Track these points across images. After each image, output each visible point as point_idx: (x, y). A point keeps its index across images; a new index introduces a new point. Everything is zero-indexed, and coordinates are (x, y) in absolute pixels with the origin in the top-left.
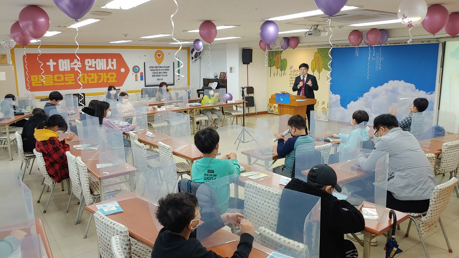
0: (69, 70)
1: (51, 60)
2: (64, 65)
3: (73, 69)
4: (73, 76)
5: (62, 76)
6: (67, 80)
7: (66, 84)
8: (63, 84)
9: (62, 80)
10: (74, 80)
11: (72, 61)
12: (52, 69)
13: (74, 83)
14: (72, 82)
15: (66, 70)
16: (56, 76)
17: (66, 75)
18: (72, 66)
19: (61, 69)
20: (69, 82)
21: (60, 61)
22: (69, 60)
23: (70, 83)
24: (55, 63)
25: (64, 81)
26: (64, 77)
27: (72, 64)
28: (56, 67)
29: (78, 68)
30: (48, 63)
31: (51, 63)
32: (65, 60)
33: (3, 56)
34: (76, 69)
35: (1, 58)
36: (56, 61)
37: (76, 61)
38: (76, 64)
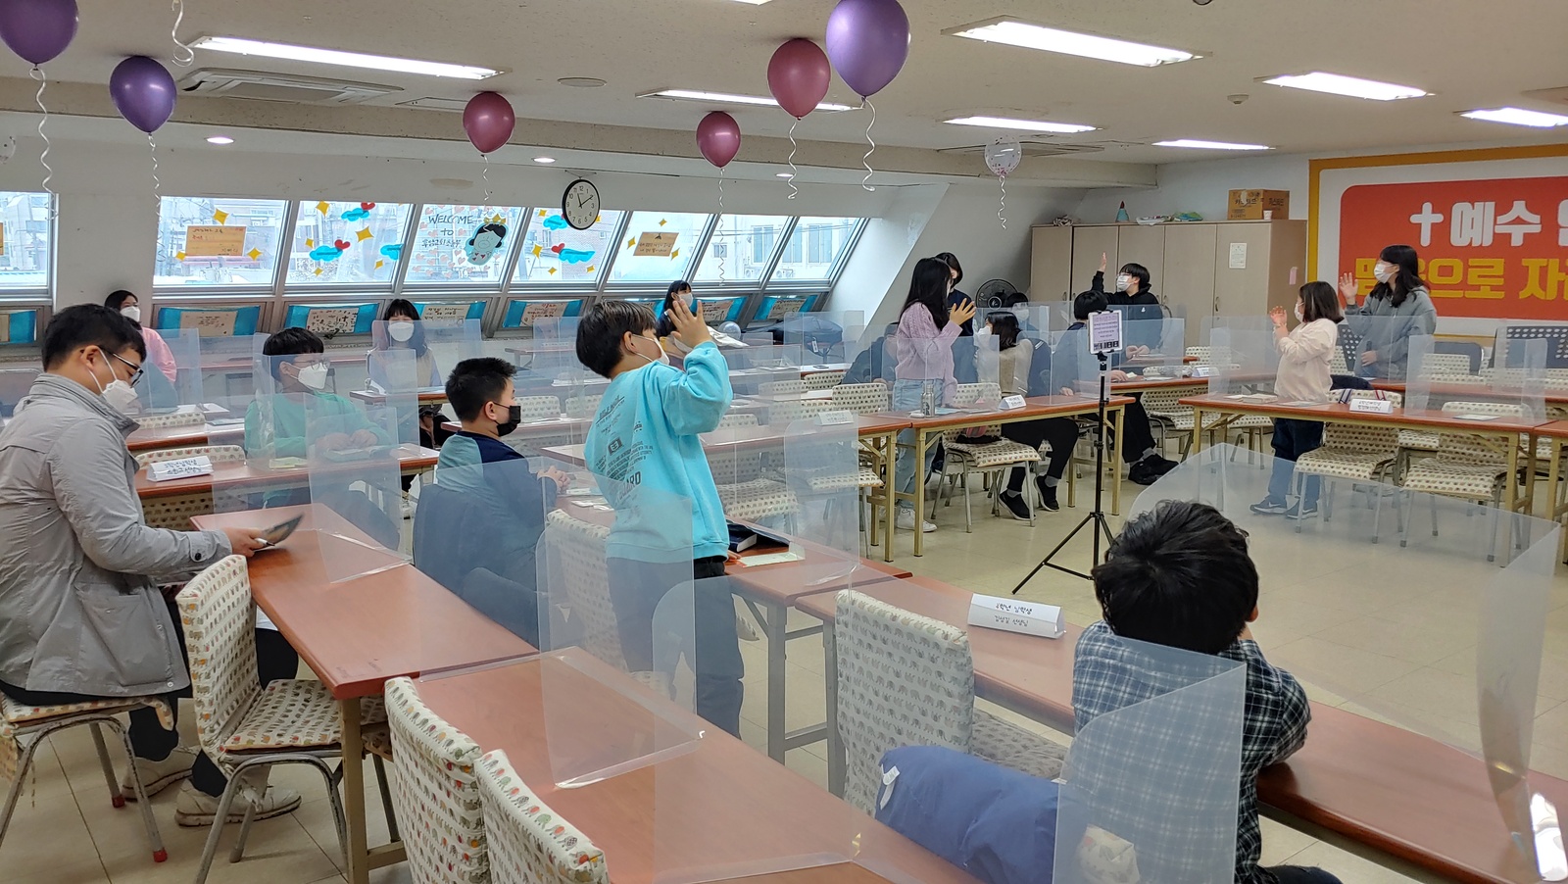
0: (1488, 241)
1: (1427, 207)
2: (1473, 224)
3: (1502, 240)
4: (1498, 265)
5: (1457, 264)
6: (1473, 280)
7: (1470, 294)
8: (1458, 294)
9: (1457, 278)
10: (1501, 282)
11: (1502, 209)
12: (1425, 239)
13: (1501, 295)
14: (1494, 288)
15: (1476, 243)
17: (1472, 262)
18: (1500, 230)
19: (1457, 239)
20: (1479, 290)
21: (1460, 209)
22: (1491, 206)
23: (1486, 293)
24: (1439, 218)
25: (1464, 285)
26: (1467, 267)
27: (1501, 219)
28: (1441, 231)
29: (1526, 236)
30: (1414, 219)
31: (1426, 218)
32: (1476, 204)
33: (1256, 194)
34: (1517, 241)
35: (1245, 203)
36: (1444, 207)
37: (1519, 208)
38: (1519, 221)
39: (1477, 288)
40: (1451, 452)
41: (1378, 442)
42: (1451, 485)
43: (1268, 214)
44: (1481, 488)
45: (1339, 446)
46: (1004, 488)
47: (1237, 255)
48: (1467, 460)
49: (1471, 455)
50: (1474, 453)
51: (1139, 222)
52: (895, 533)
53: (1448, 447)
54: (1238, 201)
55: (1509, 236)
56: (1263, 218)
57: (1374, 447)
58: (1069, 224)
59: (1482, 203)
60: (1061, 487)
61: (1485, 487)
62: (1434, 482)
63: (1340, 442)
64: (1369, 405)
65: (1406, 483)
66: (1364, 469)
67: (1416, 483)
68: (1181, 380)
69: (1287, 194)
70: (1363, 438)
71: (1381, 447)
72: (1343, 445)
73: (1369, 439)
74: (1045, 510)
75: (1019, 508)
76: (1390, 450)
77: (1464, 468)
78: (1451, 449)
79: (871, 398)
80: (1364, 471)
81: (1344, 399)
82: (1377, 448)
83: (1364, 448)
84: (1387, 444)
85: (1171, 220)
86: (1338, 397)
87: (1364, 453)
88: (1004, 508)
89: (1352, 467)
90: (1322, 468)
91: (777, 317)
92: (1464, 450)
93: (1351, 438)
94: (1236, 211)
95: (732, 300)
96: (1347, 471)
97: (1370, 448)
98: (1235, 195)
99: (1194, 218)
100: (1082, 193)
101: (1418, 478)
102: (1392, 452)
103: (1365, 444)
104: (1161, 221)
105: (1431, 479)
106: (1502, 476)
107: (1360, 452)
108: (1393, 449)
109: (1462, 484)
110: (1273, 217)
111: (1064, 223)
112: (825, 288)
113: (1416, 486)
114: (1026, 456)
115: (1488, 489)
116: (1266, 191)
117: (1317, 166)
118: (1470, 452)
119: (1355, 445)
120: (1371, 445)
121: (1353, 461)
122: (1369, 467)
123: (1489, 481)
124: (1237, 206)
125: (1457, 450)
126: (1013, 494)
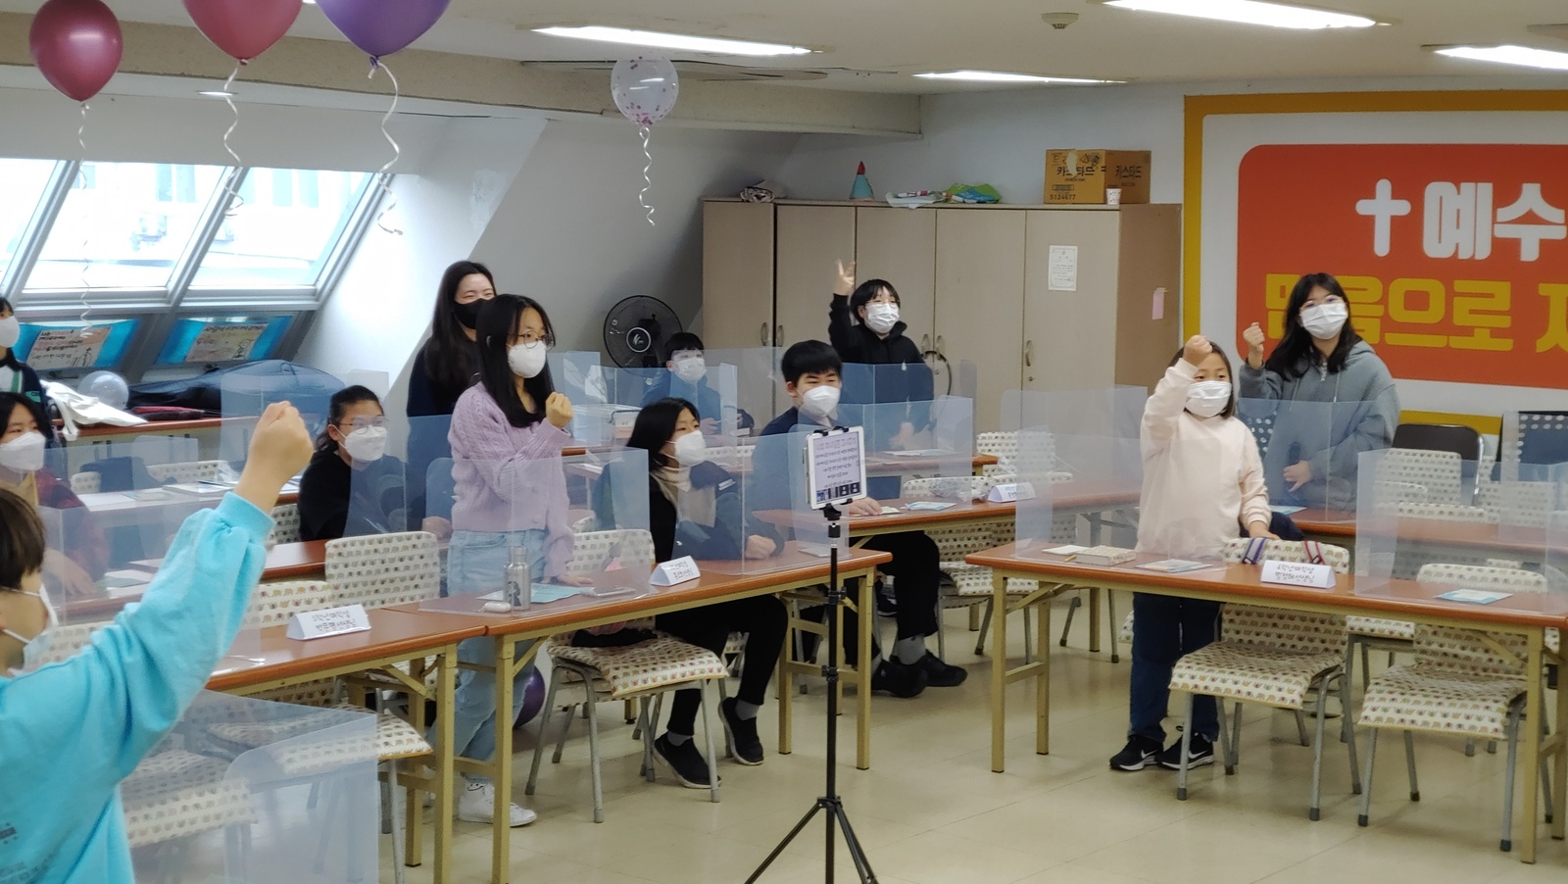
0: (1483, 252)
1: (1384, 187)
2: (1459, 220)
3: (1505, 249)
4: (1501, 293)
5: (1434, 288)
6: (1461, 318)
7: (1458, 342)
8: (1437, 341)
9: (1434, 314)
10: (1505, 322)
11: (1505, 196)
12: (1382, 245)
13: (1506, 345)
14: (1496, 333)
15: (1464, 255)
16: (1401, 286)
17: (1460, 285)
18: (1505, 232)
19: (1435, 246)
20: (1472, 335)
21: (1437, 192)
22: (1486, 190)
23: (1481, 341)
24: (1403, 208)
25: (1446, 327)
26: (1450, 295)
27: (1505, 213)
28: (1407, 230)
29: (1545, 245)
30: (1363, 207)
31: (1382, 207)
32: (1464, 186)
33: (1090, 159)
34: (1530, 253)
35: (1073, 172)
36: (1410, 189)
37: (1531, 196)
38: (1530, 218)
39: (1467, 331)
40: (1434, 653)
41: (1312, 634)
42: (1438, 718)
43: (1114, 195)
44: (1486, 723)
45: (1246, 638)
46: (662, 729)
47: (1062, 267)
48: (1463, 667)
49: (1468, 658)
50: (1473, 655)
51: (892, 201)
52: (455, 832)
53: (1429, 644)
54: (1062, 170)
55: (1515, 244)
56: (1105, 202)
57: (1305, 643)
58: (767, 199)
59: (1473, 184)
60: (766, 718)
61: (1493, 720)
62: (1410, 712)
63: (1248, 633)
64: (1294, 573)
65: (1364, 714)
66: (1292, 686)
67: (1379, 713)
68: (971, 508)
69: (1146, 157)
70: (1286, 627)
71: (1317, 643)
72: (1252, 637)
73: (1296, 628)
74: (738, 762)
75: (689, 766)
76: (1332, 647)
77: (1458, 685)
78: (1435, 647)
79: (406, 562)
80: (1291, 691)
81: (1251, 555)
82: (1311, 645)
83: (1289, 643)
84: (1327, 637)
85: (947, 200)
86: (1242, 551)
87: (1289, 654)
88: (662, 766)
89: (1269, 682)
90: (1218, 684)
91: (208, 359)
92: (1457, 650)
93: (1265, 625)
94: (1058, 187)
95: (108, 327)
96: (1261, 690)
97: (1300, 645)
98: (1056, 158)
99: (987, 199)
100: (788, 143)
101: (1382, 704)
102: (1337, 651)
103: (1290, 637)
104: (929, 201)
105: (1405, 706)
106: (1518, 700)
107: (1280, 653)
108: (1338, 646)
109: (1456, 716)
110: (1121, 202)
111: (759, 198)
112: (307, 304)
113: (1379, 719)
114: (702, 672)
115: (1498, 725)
116: (1109, 153)
117: (1199, 107)
118: (1467, 653)
119: (1273, 638)
120: (1301, 639)
121: (1272, 671)
122: (1298, 683)
123: (1499, 710)
124: (1061, 180)
125: (1445, 649)
126: (678, 740)
